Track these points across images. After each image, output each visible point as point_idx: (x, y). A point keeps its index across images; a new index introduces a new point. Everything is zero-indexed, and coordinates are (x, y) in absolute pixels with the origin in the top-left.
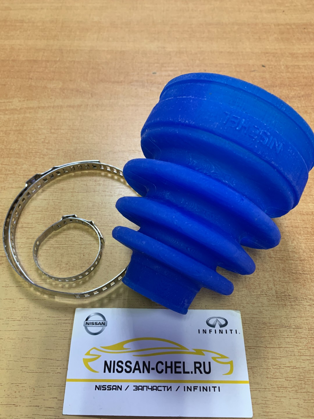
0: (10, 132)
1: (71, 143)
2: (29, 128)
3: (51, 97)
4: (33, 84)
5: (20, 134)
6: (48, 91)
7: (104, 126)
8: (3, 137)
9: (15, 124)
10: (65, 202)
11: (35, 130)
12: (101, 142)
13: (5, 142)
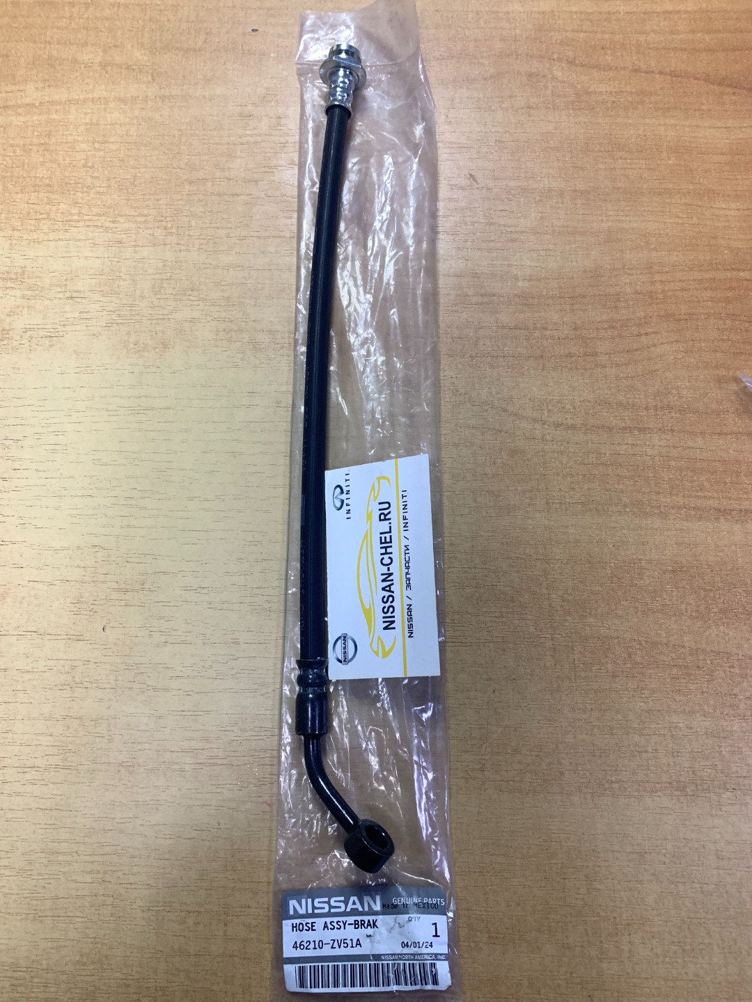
0: (30, 147)
1: (127, 167)
2: (58, 141)
3: (86, 81)
4: (55, 53)
5: (47, 150)
6: (80, 68)
7: (174, 136)
8: (21, 155)
9: (36, 133)
10: (126, 261)
11: (70, 144)
12: (171, 165)
13: (26, 166)
